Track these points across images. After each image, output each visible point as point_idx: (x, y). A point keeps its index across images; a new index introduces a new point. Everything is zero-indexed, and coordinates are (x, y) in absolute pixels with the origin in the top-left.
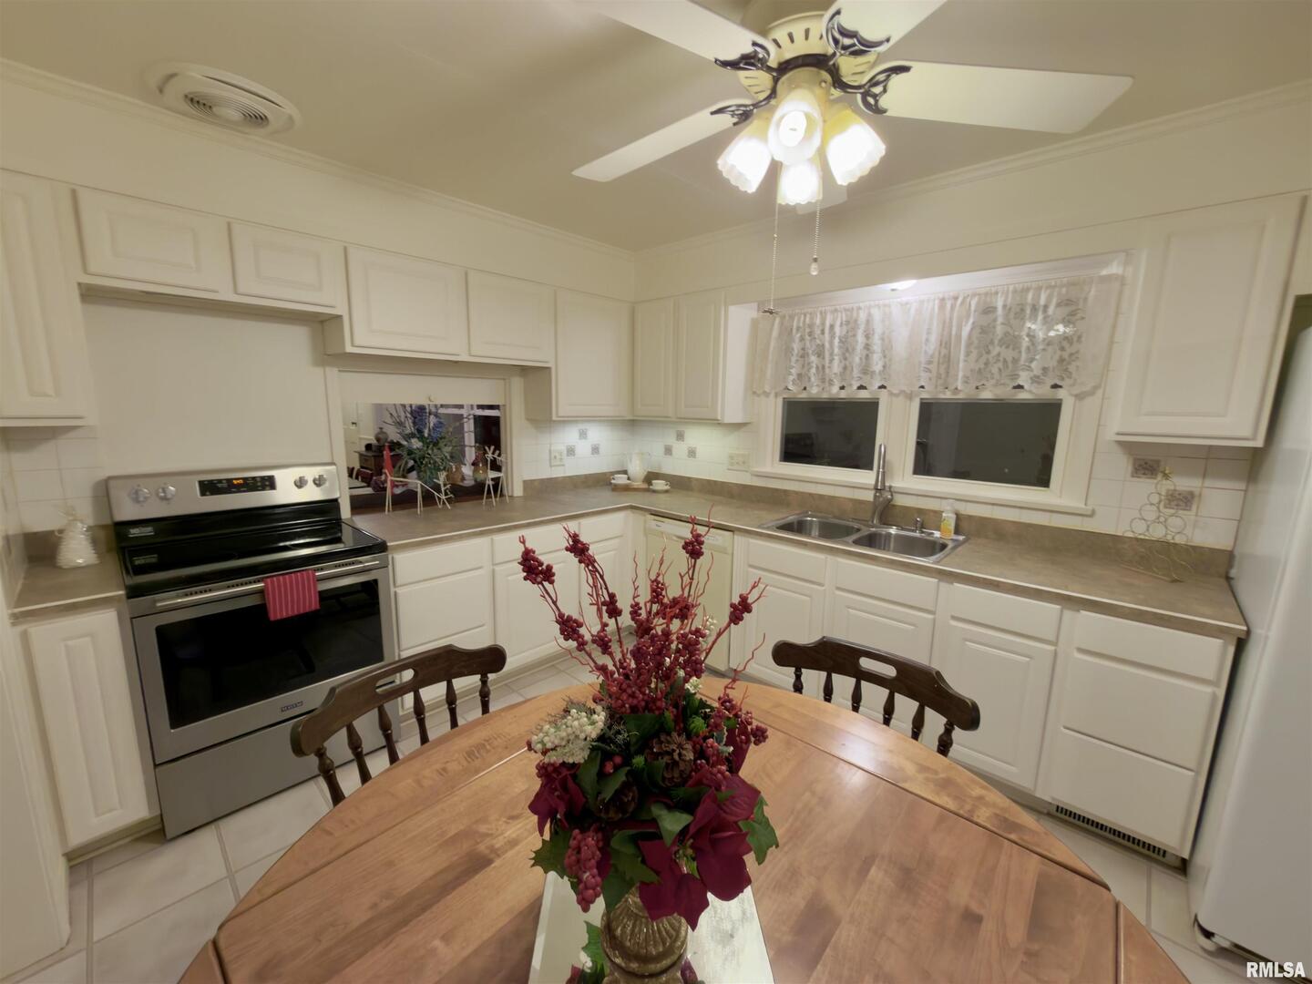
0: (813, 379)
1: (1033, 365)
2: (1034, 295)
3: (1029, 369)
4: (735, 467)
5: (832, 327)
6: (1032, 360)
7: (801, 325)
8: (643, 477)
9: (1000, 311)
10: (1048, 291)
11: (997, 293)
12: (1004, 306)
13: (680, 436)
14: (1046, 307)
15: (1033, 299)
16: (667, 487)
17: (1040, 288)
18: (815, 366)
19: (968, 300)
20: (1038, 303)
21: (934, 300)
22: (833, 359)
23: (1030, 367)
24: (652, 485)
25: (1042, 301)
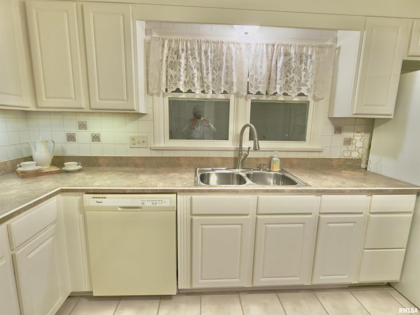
0: (196, 85)
1: (308, 83)
2: (306, 49)
3: (306, 85)
4: (137, 145)
5: (206, 52)
6: (307, 81)
7: (185, 48)
8: (50, 161)
9: (293, 55)
10: (312, 48)
11: (291, 46)
12: (295, 53)
13: (83, 126)
14: (311, 56)
15: (306, 51)
16: (79, 167)
17: (308, 47)
18: (196, 76)
19: (280, 47)
20: (308, 53)
21: (263, 45)
22: (209, 73)
23: (306, 84)
24: (64, 166)
25: (309, 53)
